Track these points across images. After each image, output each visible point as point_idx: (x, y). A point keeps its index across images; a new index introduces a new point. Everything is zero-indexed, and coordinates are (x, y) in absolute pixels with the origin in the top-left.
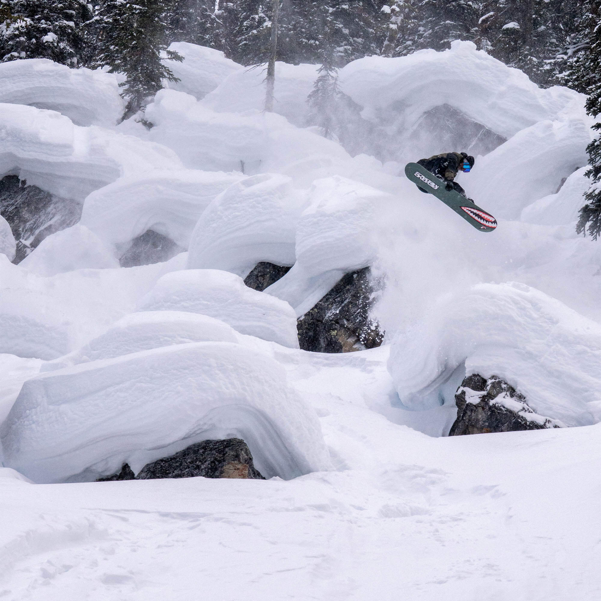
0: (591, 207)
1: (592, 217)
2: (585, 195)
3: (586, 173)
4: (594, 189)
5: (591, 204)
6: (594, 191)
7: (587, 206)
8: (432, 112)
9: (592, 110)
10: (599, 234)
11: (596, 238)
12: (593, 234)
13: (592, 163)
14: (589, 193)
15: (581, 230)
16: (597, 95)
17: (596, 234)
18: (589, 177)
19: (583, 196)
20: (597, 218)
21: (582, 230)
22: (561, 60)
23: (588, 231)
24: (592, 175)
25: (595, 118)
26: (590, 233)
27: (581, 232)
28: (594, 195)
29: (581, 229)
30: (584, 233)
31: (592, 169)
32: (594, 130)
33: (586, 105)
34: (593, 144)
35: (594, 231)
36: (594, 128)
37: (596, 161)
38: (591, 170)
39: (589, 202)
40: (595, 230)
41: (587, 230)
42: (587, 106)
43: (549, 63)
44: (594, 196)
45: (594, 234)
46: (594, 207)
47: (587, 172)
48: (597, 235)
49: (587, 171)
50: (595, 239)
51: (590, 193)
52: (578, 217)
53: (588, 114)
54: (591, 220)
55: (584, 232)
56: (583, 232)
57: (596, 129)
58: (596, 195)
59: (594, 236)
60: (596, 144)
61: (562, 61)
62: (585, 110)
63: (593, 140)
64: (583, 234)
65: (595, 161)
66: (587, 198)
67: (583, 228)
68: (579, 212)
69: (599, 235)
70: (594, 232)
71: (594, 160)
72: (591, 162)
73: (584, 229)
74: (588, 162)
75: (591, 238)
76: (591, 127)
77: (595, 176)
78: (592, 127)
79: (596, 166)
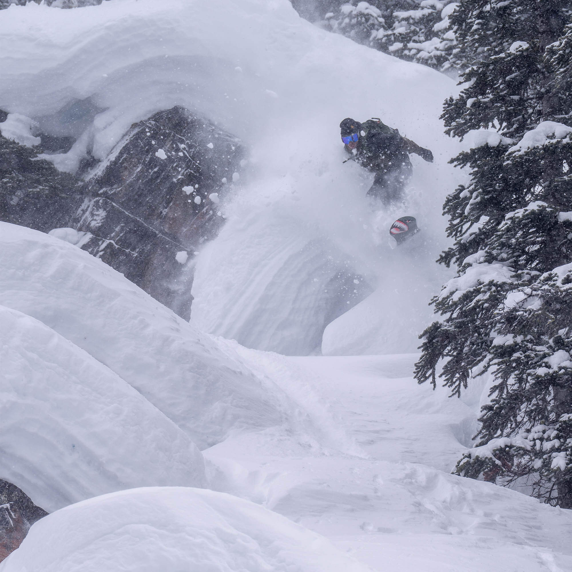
0: (446, 328)
1: (449, 348)
2: (434, 304)
3: (441, 256)
4: (452, 291)
5: (448, 321)
6: (452, 293)
7: (436, 327)
8: (150, 123)
9: (454, 124)
10: (466, 382)
11: (458, 391)
12: (453, 383)
13: (456, 235)
14: (440, 299)
15: (427, 375)
16: (465, 94)
17: (459, 384)
18: (448, 265)
19: (430, 304)
20: (461, 350)
21: (430, 376)
22: (430, 11)
23: (440, 376)
24: (454, 259)
25: (461, 141)
26: (446, 382)
27: (426, 378)
28: (451, 303)
29: (426, 372)
30: (434, 382)
31: (454, 247)
32: (455, 166)
33: (444, 115)
34: (456, 197)
35: (453, 376)
36: (455, 163)
37: (463, 232)
38: (452, 249)
39: (442, 319)
40: (457, 375)
41: (439, 374)
42: (446, 116)
43: (403, 19)
44: (452, 306)
45: (455, 382)
46: (453, 327)
47: (444, 255)
48: (462, 384)
49: (443, 252)
50: (457, 394)
51: (444, 299)
52: (419, 348)
53: (448, 133)
54: (447, 355)
55: (434, 378)
56: (431, 379)
57: (459, 164)
58: (455, 304)
59: (454, 386)
60: (462, 195)
61: (432, 13)
62: (441, 125)
63: (458, 188)
64: (431, 383)
65: (461, 231)
66: (439, 309)
67: (430, 372)
68: (420, 337)
69: (466, 386)
70: (454, 380)
71: (459, 229)
72: (454, 233)
73: (433, 374)
74: (446, 234)
75: (448, 390)
76: (449, 160)
77: (460, 260)
78: (452, 161)
79: (462, 242)
